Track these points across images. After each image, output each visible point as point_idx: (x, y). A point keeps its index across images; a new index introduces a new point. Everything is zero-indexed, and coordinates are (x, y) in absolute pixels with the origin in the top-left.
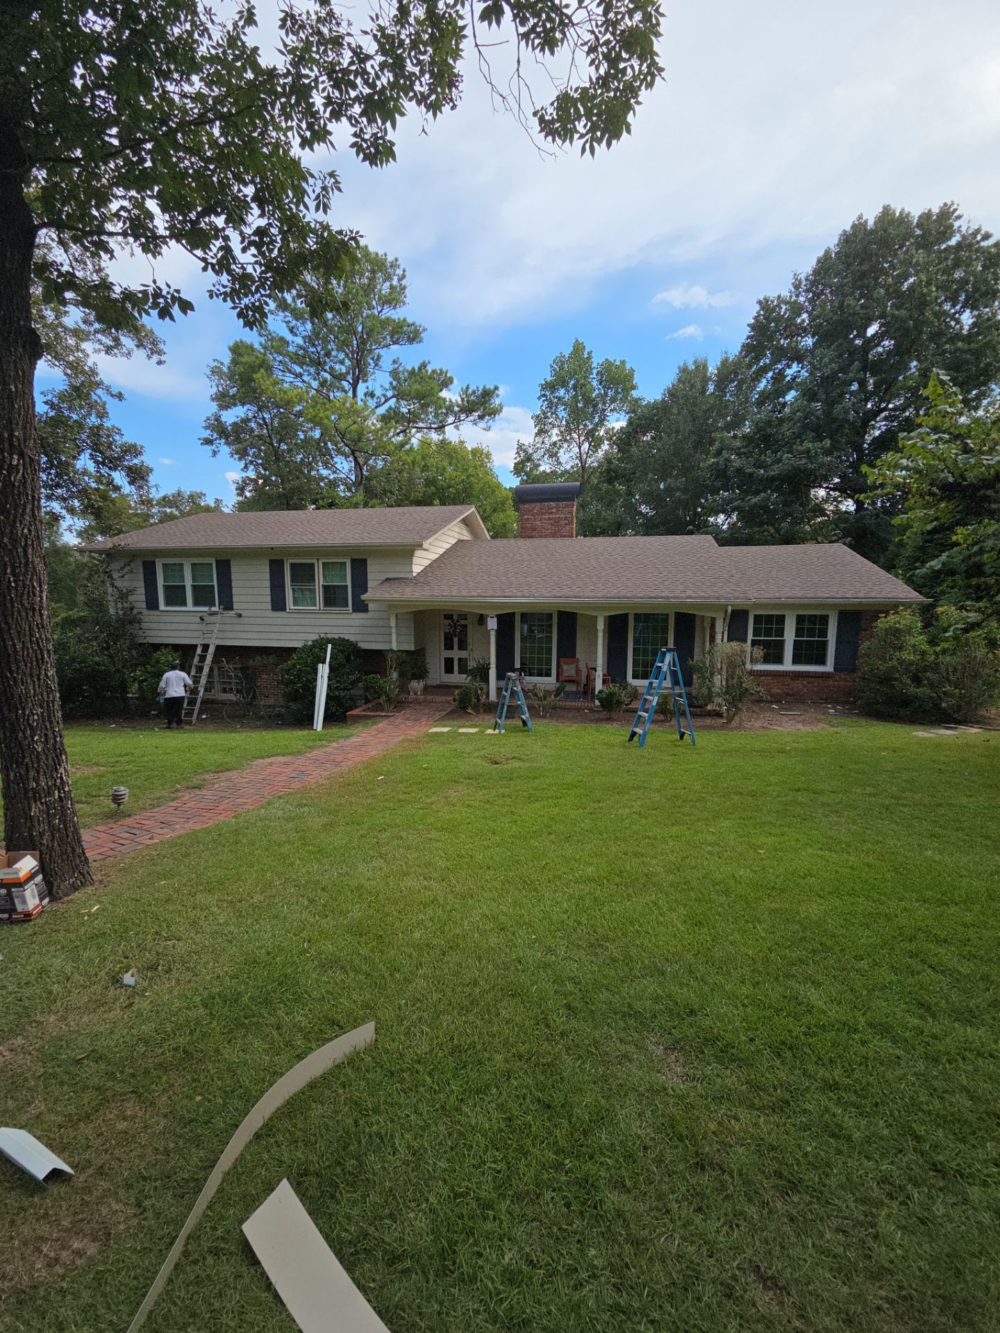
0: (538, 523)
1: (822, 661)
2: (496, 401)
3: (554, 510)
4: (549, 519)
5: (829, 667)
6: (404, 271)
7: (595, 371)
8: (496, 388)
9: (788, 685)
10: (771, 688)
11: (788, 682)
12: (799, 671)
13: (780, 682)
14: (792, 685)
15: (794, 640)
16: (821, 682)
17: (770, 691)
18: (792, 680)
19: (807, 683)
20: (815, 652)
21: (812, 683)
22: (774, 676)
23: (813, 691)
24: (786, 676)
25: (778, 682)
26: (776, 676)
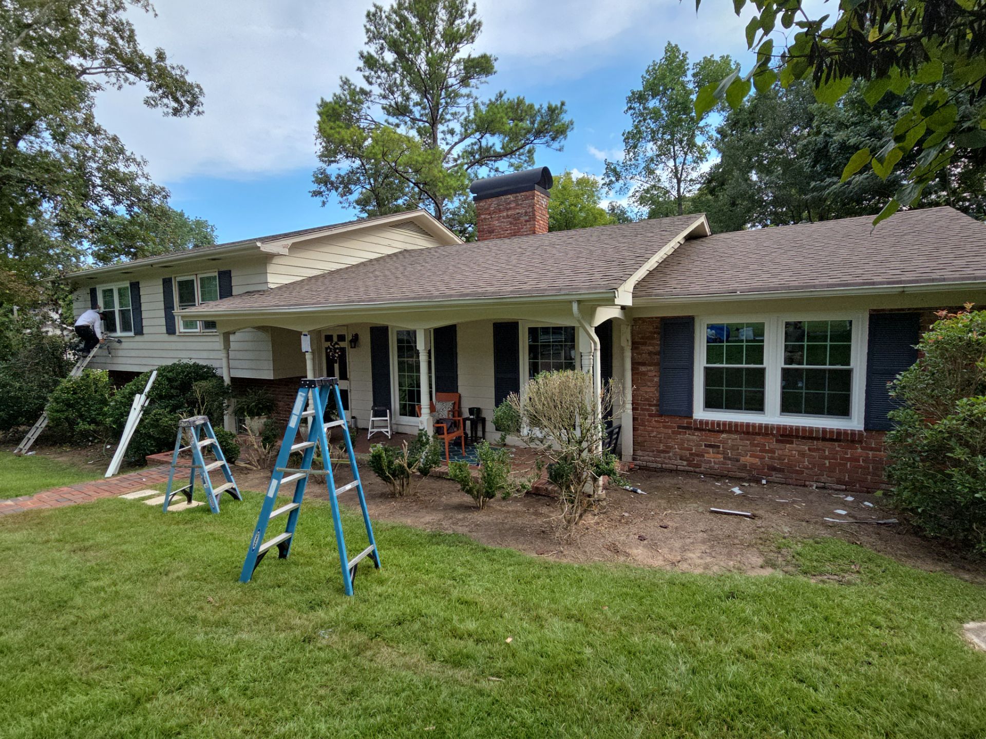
0: (496, 223)
1: (844, 410)
2: (565, 118)
3: (513, 205)
4: (508, 216)
5: (855, 422)
6: (474, 5)
7: (690, 73)
8: (563, 104)
9: (772, 451)
10: (739, 454)
11: (772, 447)
12: (791, 427)
13: (757, 445)
14: (780, 452)
15: (783, 369)
16: (838, 449)
17: (738, 461)
18: (778, 441)
19: (809, 449)
20: (827, 392)
21: (818, 449)
22: (744, 433)
23: (822, 466)
24: (767, 434)
25: (752, 445)
26: (748, 433)
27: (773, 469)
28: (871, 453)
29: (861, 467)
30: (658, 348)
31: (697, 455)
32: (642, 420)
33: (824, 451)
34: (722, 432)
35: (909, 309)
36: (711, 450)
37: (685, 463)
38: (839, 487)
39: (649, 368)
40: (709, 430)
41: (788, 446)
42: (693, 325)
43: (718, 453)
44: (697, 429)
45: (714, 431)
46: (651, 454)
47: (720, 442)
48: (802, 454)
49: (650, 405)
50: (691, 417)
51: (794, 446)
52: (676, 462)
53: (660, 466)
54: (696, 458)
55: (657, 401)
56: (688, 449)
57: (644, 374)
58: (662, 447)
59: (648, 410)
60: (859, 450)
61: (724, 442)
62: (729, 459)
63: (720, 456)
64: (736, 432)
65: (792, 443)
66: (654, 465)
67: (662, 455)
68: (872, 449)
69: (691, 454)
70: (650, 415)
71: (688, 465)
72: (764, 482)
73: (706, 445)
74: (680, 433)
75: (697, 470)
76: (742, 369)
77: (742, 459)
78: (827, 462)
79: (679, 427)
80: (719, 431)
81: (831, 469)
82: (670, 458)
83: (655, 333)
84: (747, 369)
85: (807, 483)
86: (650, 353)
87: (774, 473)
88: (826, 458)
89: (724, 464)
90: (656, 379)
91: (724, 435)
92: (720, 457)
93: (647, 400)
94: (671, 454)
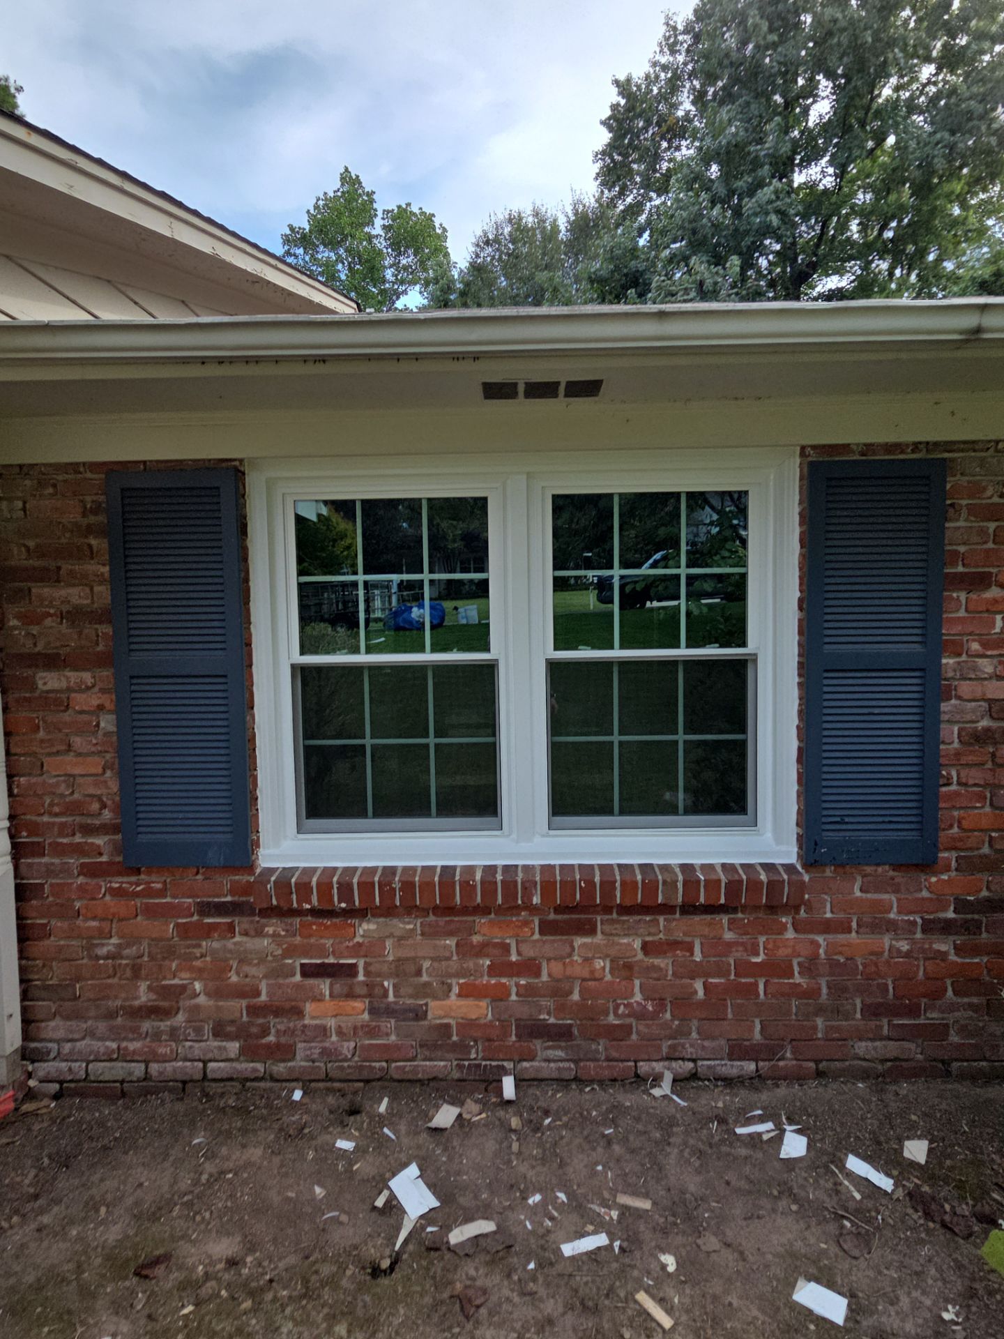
5: (772, 835)
9: (530, 967)
10: (425, 991)
11: (529, 952)
12: (587, 869)
13: (481, 950)
14: (557, 968)
15: (554, 668)
16: (729, 936)
17: (419, 1014)
18: (547, 928)
19: (645, 947)
20: (681, 737)
21: (674, 945)
22: (436, 910)
23: (683, 1003)
24: (511, 908)
25: (464, 949)
26: (447, 910)
27: (534, 1030)
28: (820, 939)
29: (796, 992)
30: (103, 592)
31: (278, 1012)
32: (58, 890)
33: (690, 950)
34: (362, 913)
35: (916, 446)
36: (324, 986)
37: (233, 1047)
38: (732, 1068)
39: (73, 676)
40: (314, 912)
41: (579, 941)
42: (240, 496)
43: (351, 995)
44: (269, 912)
45: (331, 913)
46: (102, 1026)
47: (357, 950)
48: (625, 969)
49: (88, 830)
50: (250, 867)
51: (599, 938)
52: (198, 1049)
53: (138, 1070)
54: (277, 1024)
55: (119, 809)
56: (240, 993)
57: (59, 702)
58: (143, 994)
59: (78, 850)
60: (790, 934)
61: (370, 949)
62: (390, 1012)
63: (358, 1005)
64: (410, 909)
65: (592, 932)
66: (117, 1070)
67: (146, 1026)
68: (828, 927)
69: (253, 1011)
70: (91, 871)
71: (249, 1052)
72: (509, 1087)
73: (308, 972)
74: (208, 931)
75: (280, 1068)
76: (420, 669)
77: (437, 1010)
78: (699, 986)
79: (206, 909)
80: (350, 913)
81: (713, 1007)
82: (174, 1034)
83: (89, 530)
84: (439, 669)
85: (644, 1067)
86: (74, 616)
87: (538, 1044)
88: (695, 972)
89: (372, 1032)
90: (107, 723)
91: (367, 927)
92: (359, 1011)
93: (73, 808)
94: (180, 1018)
